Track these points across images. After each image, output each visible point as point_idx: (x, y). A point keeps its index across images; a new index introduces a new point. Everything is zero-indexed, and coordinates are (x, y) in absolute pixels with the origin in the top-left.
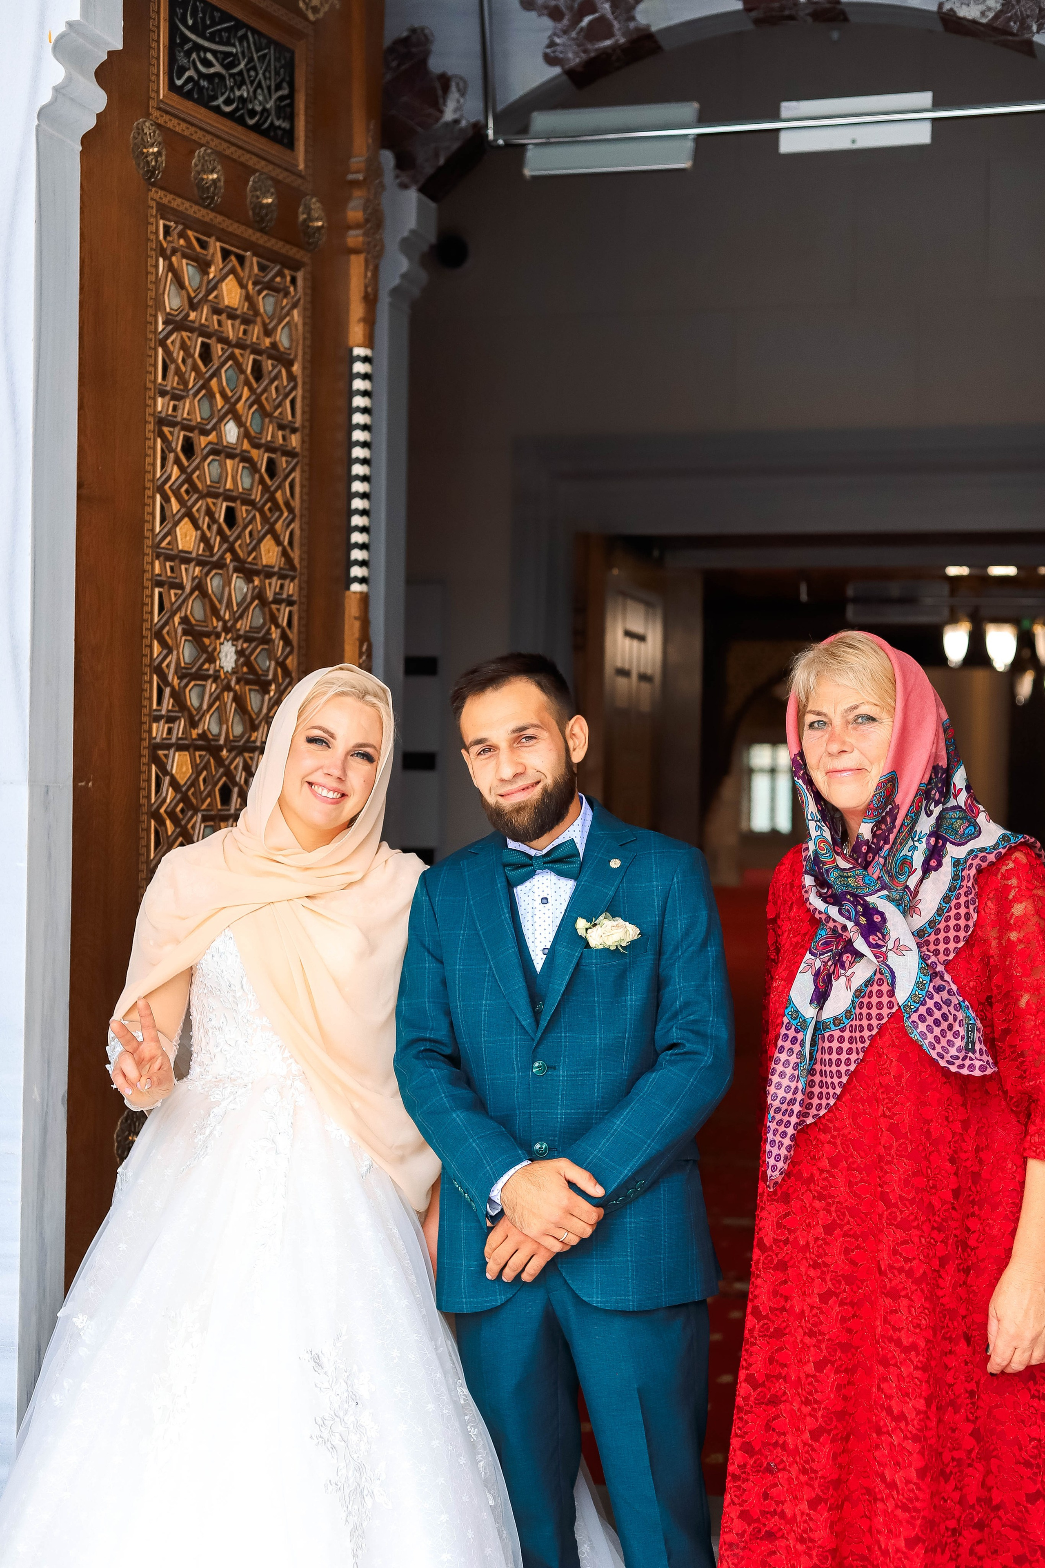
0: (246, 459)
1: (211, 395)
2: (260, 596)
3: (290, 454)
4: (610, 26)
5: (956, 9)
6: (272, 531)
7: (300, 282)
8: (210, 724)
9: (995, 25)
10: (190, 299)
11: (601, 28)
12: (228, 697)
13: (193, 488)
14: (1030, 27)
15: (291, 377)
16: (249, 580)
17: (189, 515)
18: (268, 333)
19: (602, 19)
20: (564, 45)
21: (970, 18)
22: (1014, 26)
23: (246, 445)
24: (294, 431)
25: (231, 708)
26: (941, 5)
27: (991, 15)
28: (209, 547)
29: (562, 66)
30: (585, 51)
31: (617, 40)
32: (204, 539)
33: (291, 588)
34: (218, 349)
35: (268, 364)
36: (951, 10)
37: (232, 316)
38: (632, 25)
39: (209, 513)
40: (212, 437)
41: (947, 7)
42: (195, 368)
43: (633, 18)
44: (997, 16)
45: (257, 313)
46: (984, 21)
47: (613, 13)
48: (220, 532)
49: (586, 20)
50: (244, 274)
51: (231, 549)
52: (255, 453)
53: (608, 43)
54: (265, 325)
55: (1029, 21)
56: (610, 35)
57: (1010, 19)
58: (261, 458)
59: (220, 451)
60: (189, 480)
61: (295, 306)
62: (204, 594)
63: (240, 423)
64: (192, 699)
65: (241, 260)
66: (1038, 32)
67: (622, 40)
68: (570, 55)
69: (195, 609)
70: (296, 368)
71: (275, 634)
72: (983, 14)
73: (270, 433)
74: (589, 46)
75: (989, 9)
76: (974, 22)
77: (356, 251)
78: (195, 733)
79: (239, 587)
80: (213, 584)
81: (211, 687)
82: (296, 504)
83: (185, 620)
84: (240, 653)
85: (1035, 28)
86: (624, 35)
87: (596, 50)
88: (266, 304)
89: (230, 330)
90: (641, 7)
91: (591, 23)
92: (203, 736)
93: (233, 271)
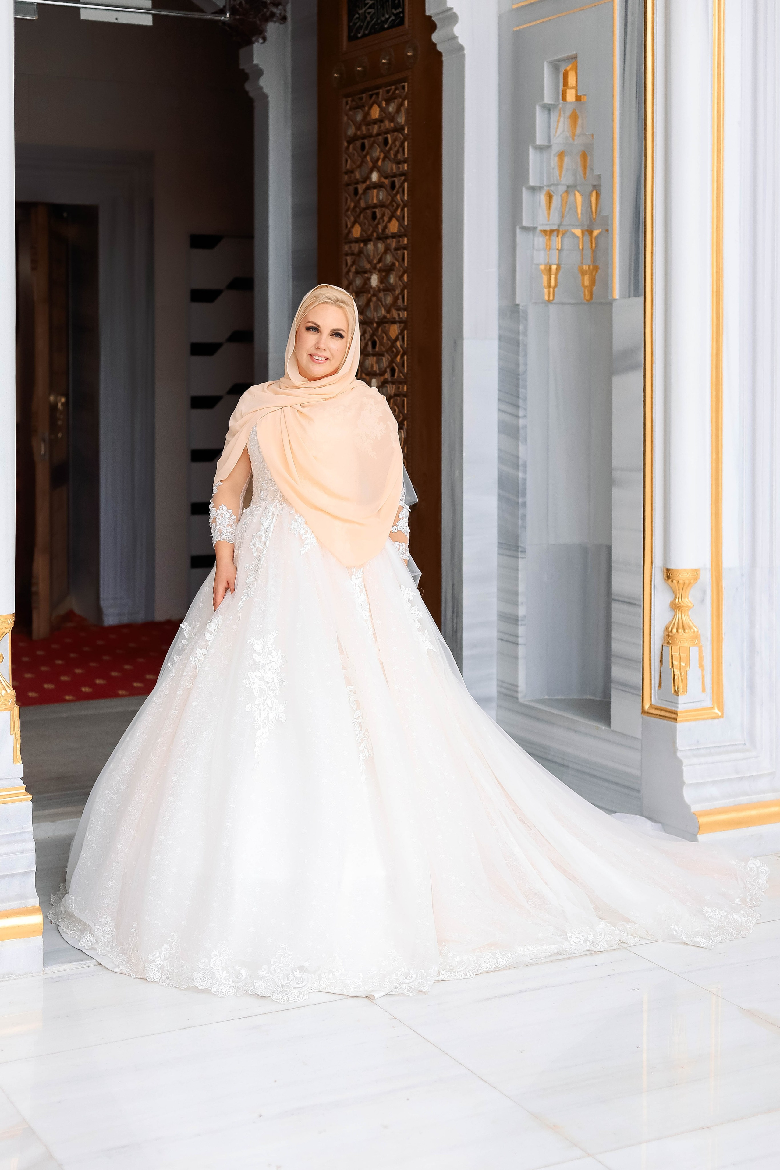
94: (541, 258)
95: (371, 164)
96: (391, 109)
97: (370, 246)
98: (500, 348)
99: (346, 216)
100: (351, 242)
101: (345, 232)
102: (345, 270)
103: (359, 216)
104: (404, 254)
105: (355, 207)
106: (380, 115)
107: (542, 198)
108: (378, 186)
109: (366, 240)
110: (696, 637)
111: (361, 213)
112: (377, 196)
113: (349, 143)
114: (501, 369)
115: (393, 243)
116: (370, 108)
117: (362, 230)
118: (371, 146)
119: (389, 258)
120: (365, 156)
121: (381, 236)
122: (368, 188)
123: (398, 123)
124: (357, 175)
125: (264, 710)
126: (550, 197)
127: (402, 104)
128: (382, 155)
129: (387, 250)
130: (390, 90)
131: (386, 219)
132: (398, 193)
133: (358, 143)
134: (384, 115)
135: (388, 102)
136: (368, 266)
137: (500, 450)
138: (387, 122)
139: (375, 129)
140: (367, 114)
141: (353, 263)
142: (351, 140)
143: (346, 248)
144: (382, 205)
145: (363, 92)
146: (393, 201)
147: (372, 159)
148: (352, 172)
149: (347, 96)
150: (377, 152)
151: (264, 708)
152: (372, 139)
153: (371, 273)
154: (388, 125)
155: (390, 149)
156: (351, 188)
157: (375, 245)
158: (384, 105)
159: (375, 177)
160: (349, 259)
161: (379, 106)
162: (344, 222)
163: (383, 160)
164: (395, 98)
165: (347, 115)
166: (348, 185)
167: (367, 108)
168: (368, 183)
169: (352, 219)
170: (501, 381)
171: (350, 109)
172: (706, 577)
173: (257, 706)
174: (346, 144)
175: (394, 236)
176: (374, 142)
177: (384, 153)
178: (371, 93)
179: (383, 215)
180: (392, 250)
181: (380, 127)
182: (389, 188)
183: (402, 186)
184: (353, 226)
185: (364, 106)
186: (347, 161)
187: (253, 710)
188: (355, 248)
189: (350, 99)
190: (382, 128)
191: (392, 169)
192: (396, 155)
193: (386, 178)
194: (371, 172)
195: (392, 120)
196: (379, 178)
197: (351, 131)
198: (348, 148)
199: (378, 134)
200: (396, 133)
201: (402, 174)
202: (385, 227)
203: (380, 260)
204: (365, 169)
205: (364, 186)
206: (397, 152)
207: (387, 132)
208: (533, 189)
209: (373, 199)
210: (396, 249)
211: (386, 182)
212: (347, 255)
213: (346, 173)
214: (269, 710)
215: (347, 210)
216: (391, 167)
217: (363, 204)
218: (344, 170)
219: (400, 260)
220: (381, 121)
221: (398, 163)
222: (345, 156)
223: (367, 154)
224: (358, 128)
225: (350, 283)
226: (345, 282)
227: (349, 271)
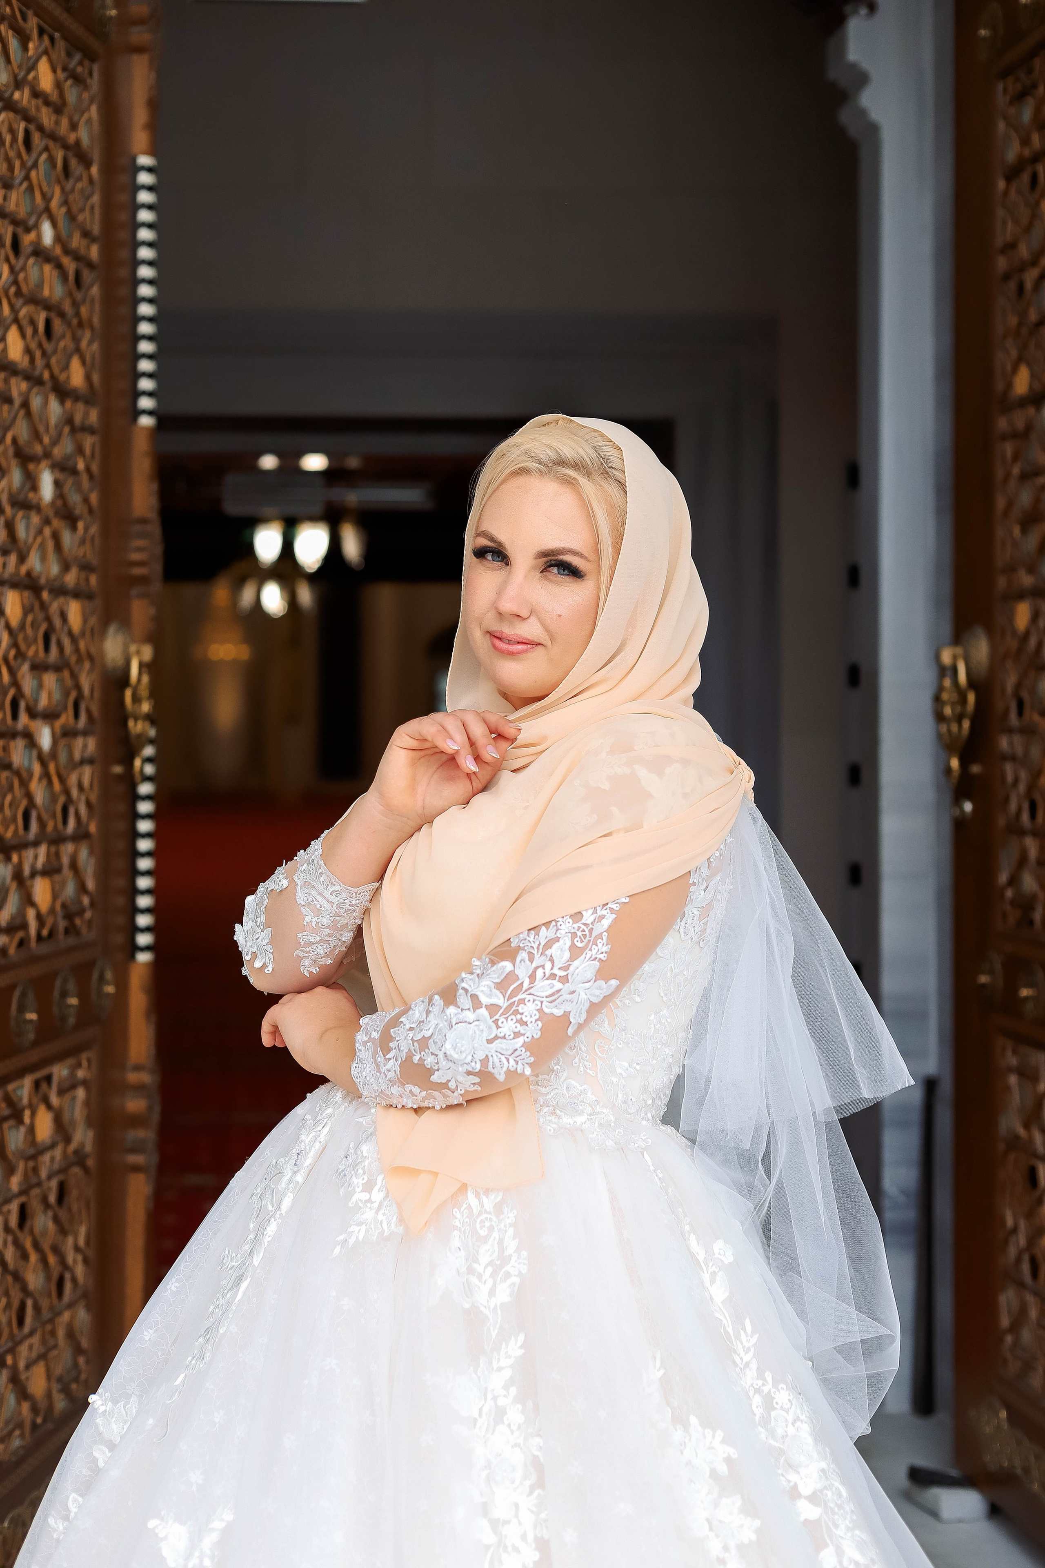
0: (59, 266)
1: (30, 189)
2: (69, 421)
3: (91, 265)
6: (78, 350)
7: (96, 75)
8: (34, 562)
10: (15, 76)
12: (47, 531)
13: (19, 293)
15: (91, 181)
16: (62, 402)
17: (16, 321)
18: (74, 127)
23: (58, 251)
24: (94, 240)
25: (50, 544)
28: (32, 360)
32: (28, 351)
33: (94, 416)
34: (36, 137)
35: (73, 162)
37: (47, 103)
39: (33, 322)
40: (32, 236)
42: (19, 156)
45: (64, 103)
48: (40, 345)
50: (54, 56)
51: (48, 366)
52: (66, 261)
54: (71, 119)
58: (70, 266)
59: (40, 253)
60: (16, 282)
61: (92, 101)
62: (29, 414)
63: (54, 225)
64: (21, 531)
65: (52, 39)
69: (21, 430)
70: (94, 170)
71: (81, 466)
73: (76, 241)
77: (139, 50)
78: (23, 570)
79: (55, 408)
80: (36, 402)
81: (36, 519)
82: (96, 321)
83: (14, 441)
84: (57, 484)
88: (72, 95)
89: (46, 117)
92: (29, 574)
93: (46, 52)
99: (1004, 349)
100: (1011, 409)
102: (1000, 473)
105: (1020, 324)
113: (1009, 179)
122: (1042, 277)
124: (1023, 253)
133: (1026, 177)
141: (1016, 457)
142: (1012, 174)
143: (1002, 424)
148: (1011, 247)
149: (1003, 75)
156: (1012, 285)
160: (1009, 449)
162: (998, 365)
166: (1006, 277)
168: (1043, 263)
169: (1014, 353)
174: (1001, 184)
184: (1015, 371)
186: (1004, 223)
189: (1008, 81)
197: (1012, 153)
198: (1006, 193)
212: (1004, 437)
213: (1003, 251)
215: (1006, 336)
217: (1033, 315)
218: (999, 242)
222: (1000, 213)
223: (1042, 195)
224: (1025, 141)
225: (1010, 504)
226: (1001, 503)
227: (1007, 476)
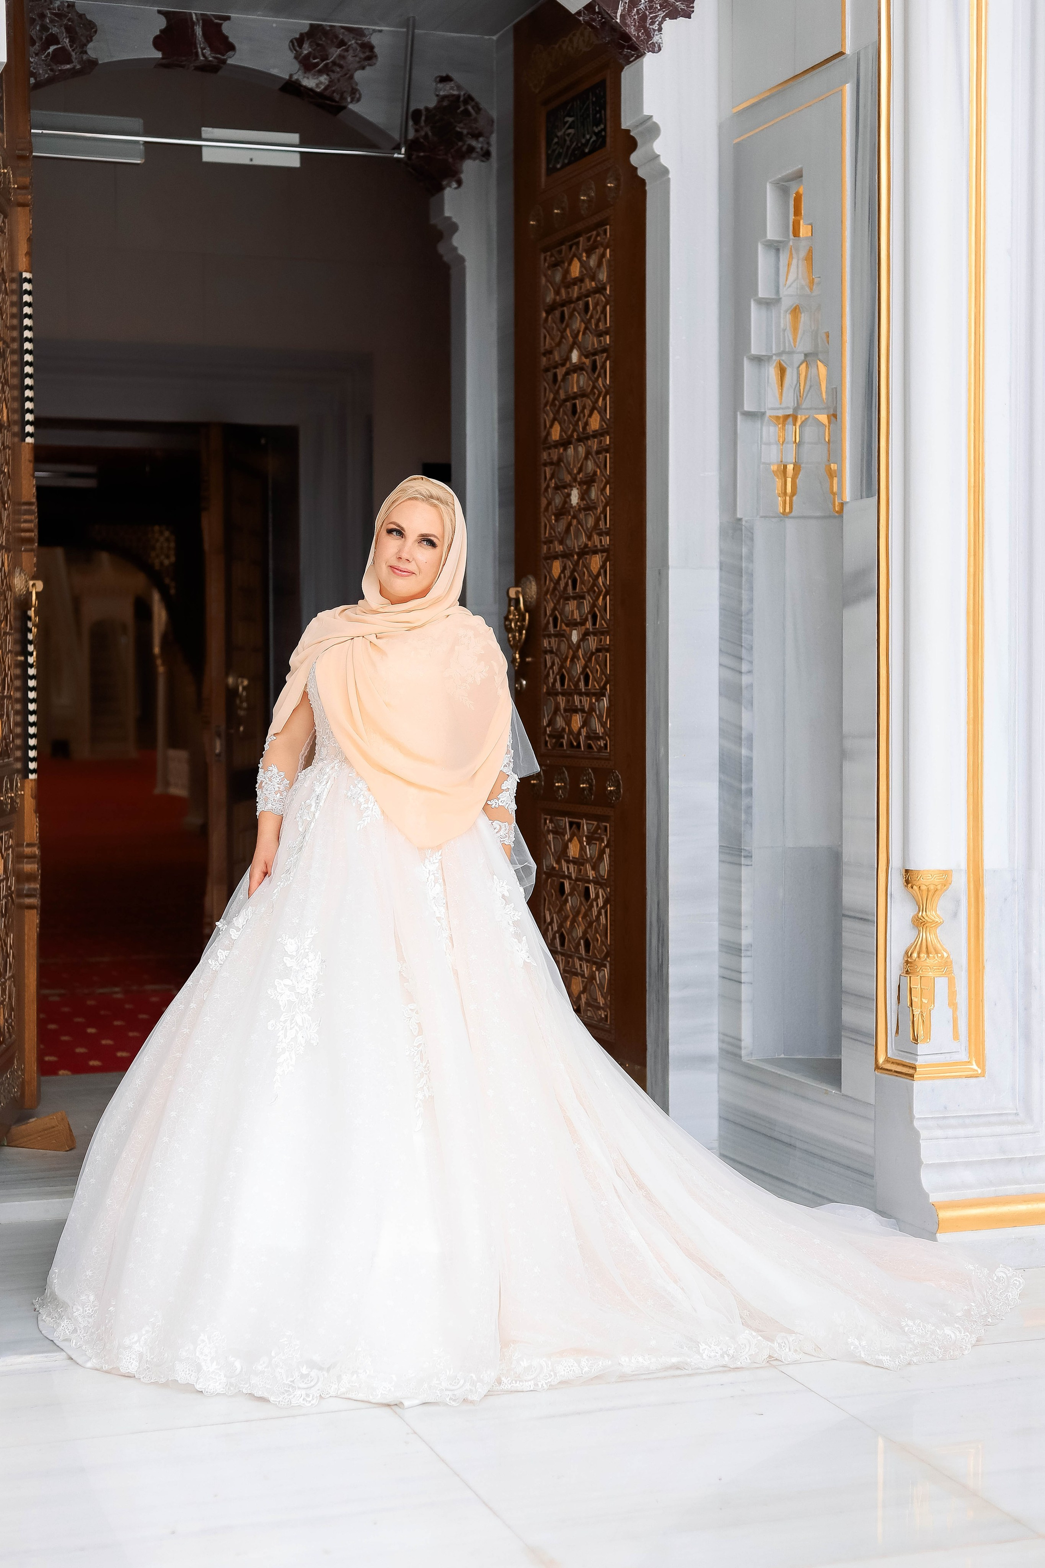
4: (70, 55)
5: (301, 80)
9: (325, 94)
11: (62, 56)
14: (346, 99)
19: (63, 49)
20: (36, 63)
21: (310, 86)
22: (337, 97)
26: (291, 76)
27: (323, 87)
29: (35, 79)
30: (52, 70)
31: (75, 66)
36: (297, 80)
38: (85, 57)
41: (295, 77)
43: (86, 52)
44: (326, 89)
46: (318, 90)
47: (71, 46)
49: (52, 48)
53: (68, 66)
55: (345, 94)
56: (69, 62)
57: (334, 92)
66: (351, 102)
67: (78, 67)
68: (41, 72)
72: (317, 85)
74: (55, 67)
75: (321, 83)
76: (311, 90)
85: (349, 100)
86: (79, 63)
87: (60, 70)
90: (90, 45)
91: (55, 50)
94: (772, 455)
95: (571, 339)
96: (592, 262)
97: (571, 451)
98: (721, 580)
99: (545, 412)
100: (549, 448)
101: (544, 434)
102: (544, 486)
103: (558, 411)
104: (606, 457)
105: (554, 399)
106: (581, 272)
107: (772, 372)
108: (578, 368)
109: (565, 443)
110: (946, 966)
111: (560, 406)
112: (577, 382)
113: (548, 313)
114: (723, 609)
115: (594, 444)
116: (570, 264)
117: (562, 430)
118: (571, 315)
119: (590, 465)
120: (565, 330)
121: (582, 436)
122: (567, 373)
123: (599, 281)
124: (557, 357)
125: (291, 1029)
126: (782, 371)
127: (603, 255)
128: (583, 326)
129: (588, 453)
130: (591, 237)
131: (587, 412)
132: (599, 376)
133: (557, 313)
134: (585, 272)
135: (589, 252)
136: (568, 478)
137: (721, 719)
138: (587, 281)
139: (575, 292)
140: (567, 272)
141: (553, 476)
142: (550, 310)
143: (545, 456)
144: (583, 395)
145: (562, 243)
146: (594, 387)
147: (572, 331)
148: (550, 352)
149: (545, 250)
150: (577, 324)
151: (292, 1026)
152: (572, 305)
153: (571, 487)
154: (590, 285)
155: (592, 317)
156: (550, 375)
157: (576, 450)
158: (585, 259)
159: (575, 356)
160: (548, 470)
161: (580, 260)
162: (542, 421)
163: (584, 334)
164: (596, 248)
165: (545, 276)
166: (547, 370)
167: (566, 264)
168: (568, 365)
169: (551, 416)
170: (723, 624)
171: (549, 268)
172: (960, 883)
173: (282, 1024)
174: (544, 315)
175: (596, 435)
176: (574, 310)
177: (585, 323)
178: (570, 243)
179: (584, 408)
180: (594, 454)
181: (580, 288)
182: (589, 370)
183: (604, 366)
184: (551, 426)
185: (563, 262)
186: (545, 337)
187: (277, 1028)
188: (555, 454)
189: (549, 253)
190: (583, 290)
191: (593, 344)
192: (597, 325)
193: (587, 357)
194: (571, 351)
195: (593, 278)
196: (580, 358)
197: (550, 297)
198: (546, 320)
199: (579, 299)
200: (597, 295)
201: (604, 350)
202: (586, 424)
203: (580, 470)
204: (565, 347)
205: (564, 369)
206: (599, 320)
207: (587, 296)
208: (759, 360)
209: (573, 388)
210: (598, 452)
211: (587, 361)
212: (546, 465)
213: (544, 354)
214: (298, 1029)
215: (546, 405)
216: (592, 342)
217: (562, 396)
218: (542, 350)
219: (602, 466)
220: (581, 280)
221: (600, 334)
222: (543, 331)
223: (567, 326)
224: (558, 292)
225: (549, 504)
226: (544, 502)
227: (548, 486)
